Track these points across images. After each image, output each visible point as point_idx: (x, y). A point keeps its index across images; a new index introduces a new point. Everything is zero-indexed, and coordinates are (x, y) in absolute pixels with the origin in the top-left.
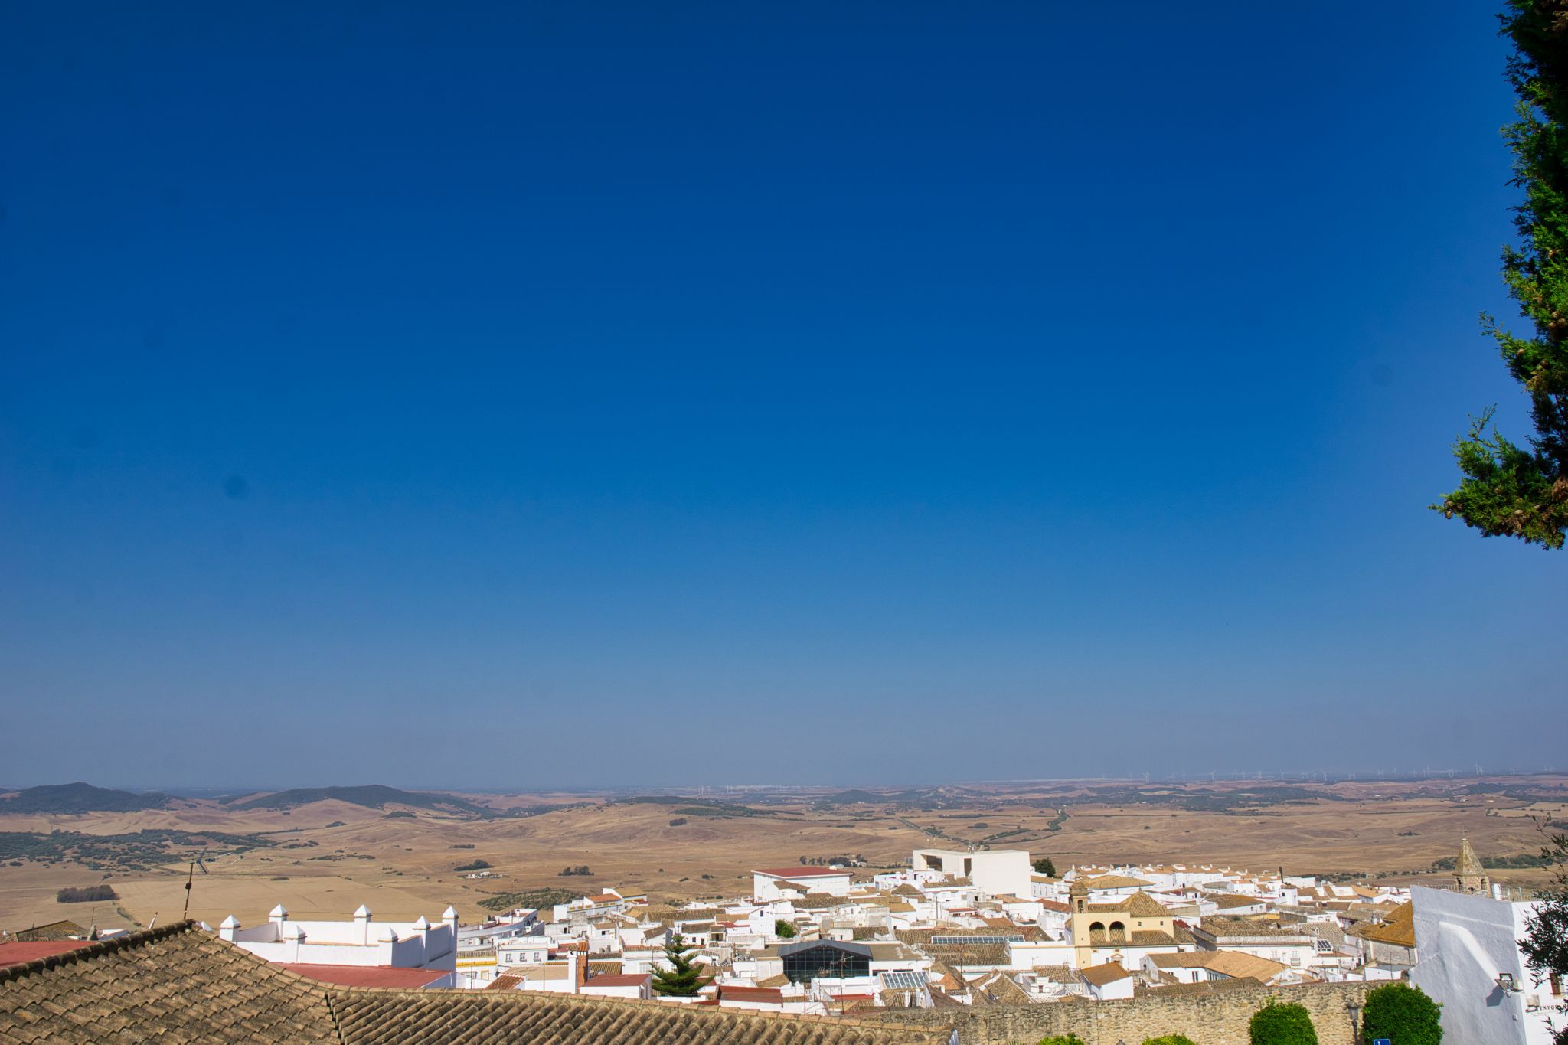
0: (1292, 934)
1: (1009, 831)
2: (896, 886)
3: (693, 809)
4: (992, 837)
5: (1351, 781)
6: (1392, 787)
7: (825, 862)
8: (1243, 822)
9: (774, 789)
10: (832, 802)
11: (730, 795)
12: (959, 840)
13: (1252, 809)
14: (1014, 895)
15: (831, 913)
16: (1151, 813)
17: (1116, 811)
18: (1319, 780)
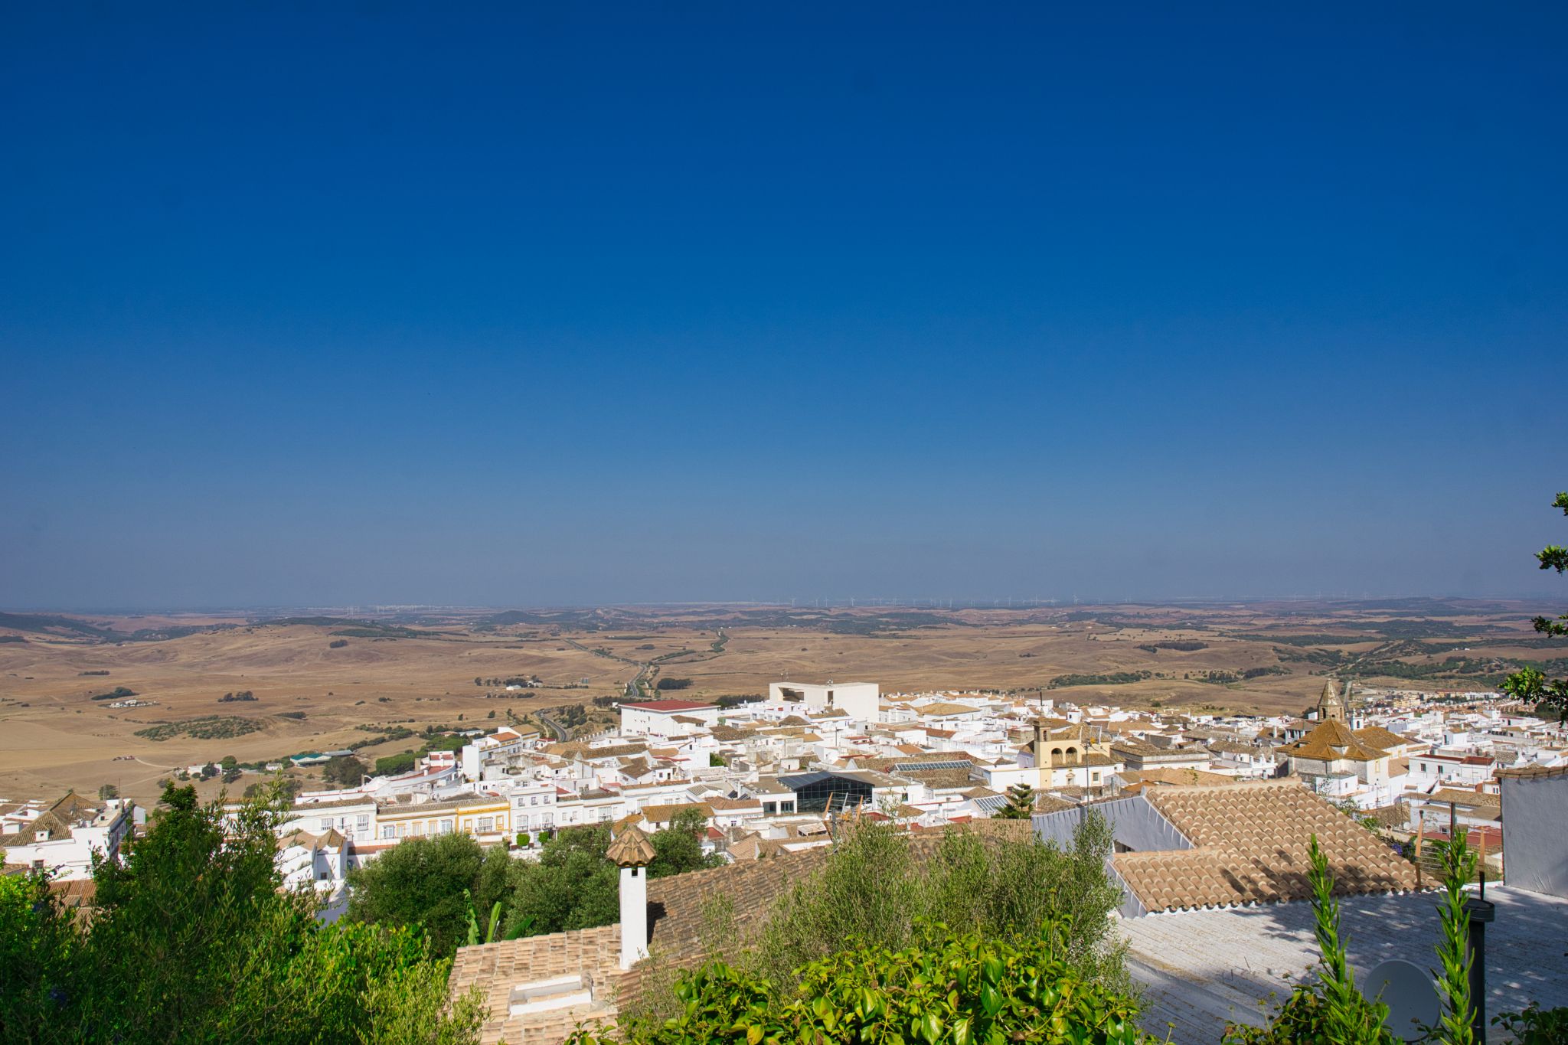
1: (675, 652)
2: (779, 718)
3: (354, 631)
4: (660, 658)
5: (973, 608)
6: (1008, 614)
7: (501, 683)
8: (889, 645)
9: (425, 609)
10: (492, 623)
11: (382, 615)
12: (628, 661)
13: (893, 632)
16: (803, 635)
17: (771, 634)
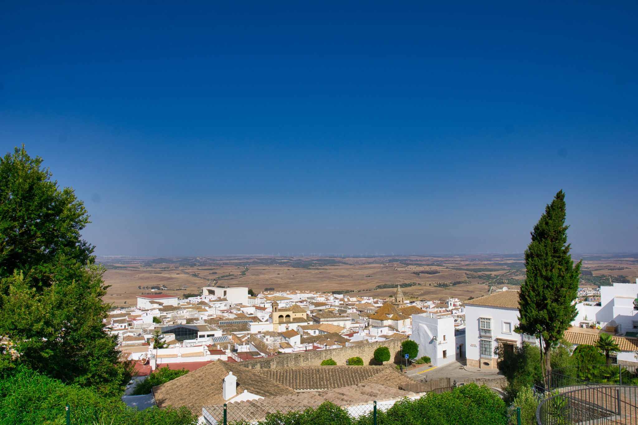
0: (344, 317)
1: (225, 275)
2: (198, 302)
4: (219, 278)
5: (351, 257)
6: (365, 260)
7: (149, 288)
8: (313, 272)
9: (126, 257)
10: (151, 263)
11: (106, 260)
12: (205, 279)
13: (317, 267)
14: (242, 304)
15: (174, 313)
16: (280, 268)
17: (267, 268)
18: (340, 257)
